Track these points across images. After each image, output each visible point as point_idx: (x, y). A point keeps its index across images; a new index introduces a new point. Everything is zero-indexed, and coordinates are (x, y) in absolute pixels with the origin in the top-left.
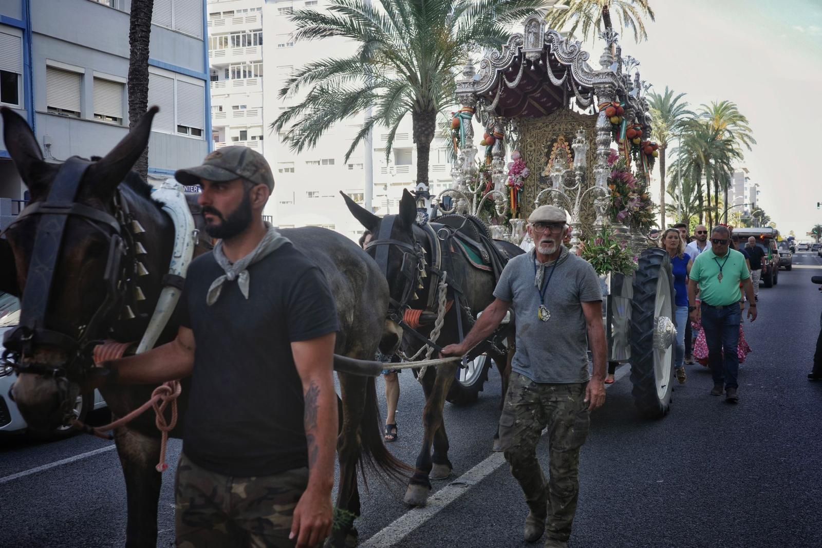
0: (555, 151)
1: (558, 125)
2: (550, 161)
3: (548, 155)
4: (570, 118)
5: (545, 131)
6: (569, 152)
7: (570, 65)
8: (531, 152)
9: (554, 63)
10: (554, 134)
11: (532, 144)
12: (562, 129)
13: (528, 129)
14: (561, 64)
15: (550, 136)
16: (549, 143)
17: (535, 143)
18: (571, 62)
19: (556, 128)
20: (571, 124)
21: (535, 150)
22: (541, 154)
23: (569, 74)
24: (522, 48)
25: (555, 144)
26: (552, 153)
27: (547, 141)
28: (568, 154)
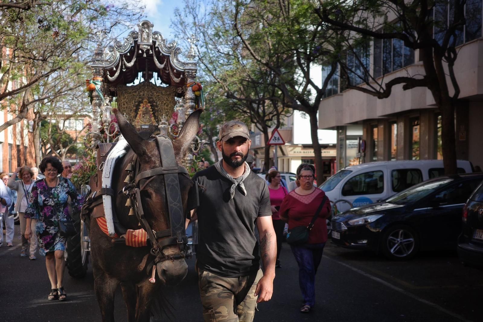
0: (141, 109)
1: (142, 91)
2: (138, 115)
3: (136, 111)
4: (151, 88)
5: (134, 95)
6: (151, 110)
7: (169, 56)
8: (124, 108)
9: (158, 53)
10: (140, 98)
11: (125, 103)
12: (145, 95)
13: (122, 93)
14: (163, 54)
15: (137, 99)
16: (137, 103)
17: (127, 103)
18: (170, 53)
19: (142, 93)
20: (151, 92)
21: (127, 107)
22: (131, 110)
23: (168, 61)
24: (137, 41)
25: (141, 105)
26: (139, 110)
27: (135, 102)
28: (150, 111)
